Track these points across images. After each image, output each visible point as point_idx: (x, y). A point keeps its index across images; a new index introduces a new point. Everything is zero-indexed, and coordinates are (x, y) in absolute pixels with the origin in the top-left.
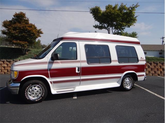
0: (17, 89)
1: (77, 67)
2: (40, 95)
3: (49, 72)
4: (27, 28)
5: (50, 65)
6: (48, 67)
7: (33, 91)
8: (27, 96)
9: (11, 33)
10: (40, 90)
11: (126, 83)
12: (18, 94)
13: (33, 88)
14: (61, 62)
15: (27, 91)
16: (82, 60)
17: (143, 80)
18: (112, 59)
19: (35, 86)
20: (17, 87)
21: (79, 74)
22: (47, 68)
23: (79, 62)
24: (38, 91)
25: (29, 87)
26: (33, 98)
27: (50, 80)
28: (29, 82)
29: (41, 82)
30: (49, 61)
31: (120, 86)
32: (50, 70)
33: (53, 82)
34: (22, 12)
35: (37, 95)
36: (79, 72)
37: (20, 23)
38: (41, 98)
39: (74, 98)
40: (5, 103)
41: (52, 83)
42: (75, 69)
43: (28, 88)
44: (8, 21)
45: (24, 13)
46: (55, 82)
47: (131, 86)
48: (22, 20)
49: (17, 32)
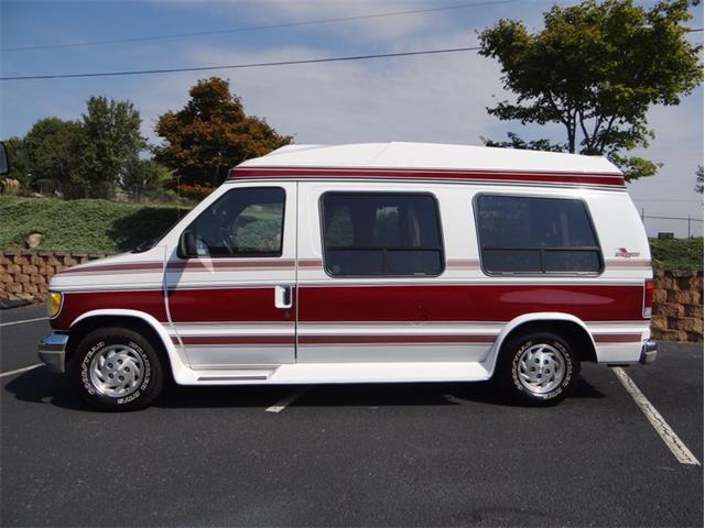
0: (59, 355)
1: (281, 285)
2: (134, 384)
3: (166, 300)
4: (228, 135)
5: (172, 275)
6: (165, 281)
7: (111, 365)
8: (90, 382)
9: (175, 159)
10: (137, 364)
11: (533, 369)
12: (63, 371)
13: (112, 354)
14: (216, 265)
15: (88, 365)
16: (303, 256)
17: (638, 359)
18: (449, 255)
19: (118, 351)
20: (59, 347)
21: (287, 315)
22: (161, 285)
23: (289, 264)
24: (127, 369)
25: (96, 352)
26: (111, 393)
27: (173, 332)
28: (96, 333)
29: (138, 336)
30: (168, 259)
31: (491, 379)
32: (172, 293)
33: (183, 338)
34: (217, 77)
35: (126, 382)
36: (289, 306)
37: (205, 118)
38: (137, 395)
39: (271, 409)
40: (38, 400)
41: (179, 343)
42: (270, 292)
43: (93, 356)
44: (175, 113)
45: (224, 79)
46: (189, 341)
47: (560, 385)
48: (213, 108)
49: (193, 154)
